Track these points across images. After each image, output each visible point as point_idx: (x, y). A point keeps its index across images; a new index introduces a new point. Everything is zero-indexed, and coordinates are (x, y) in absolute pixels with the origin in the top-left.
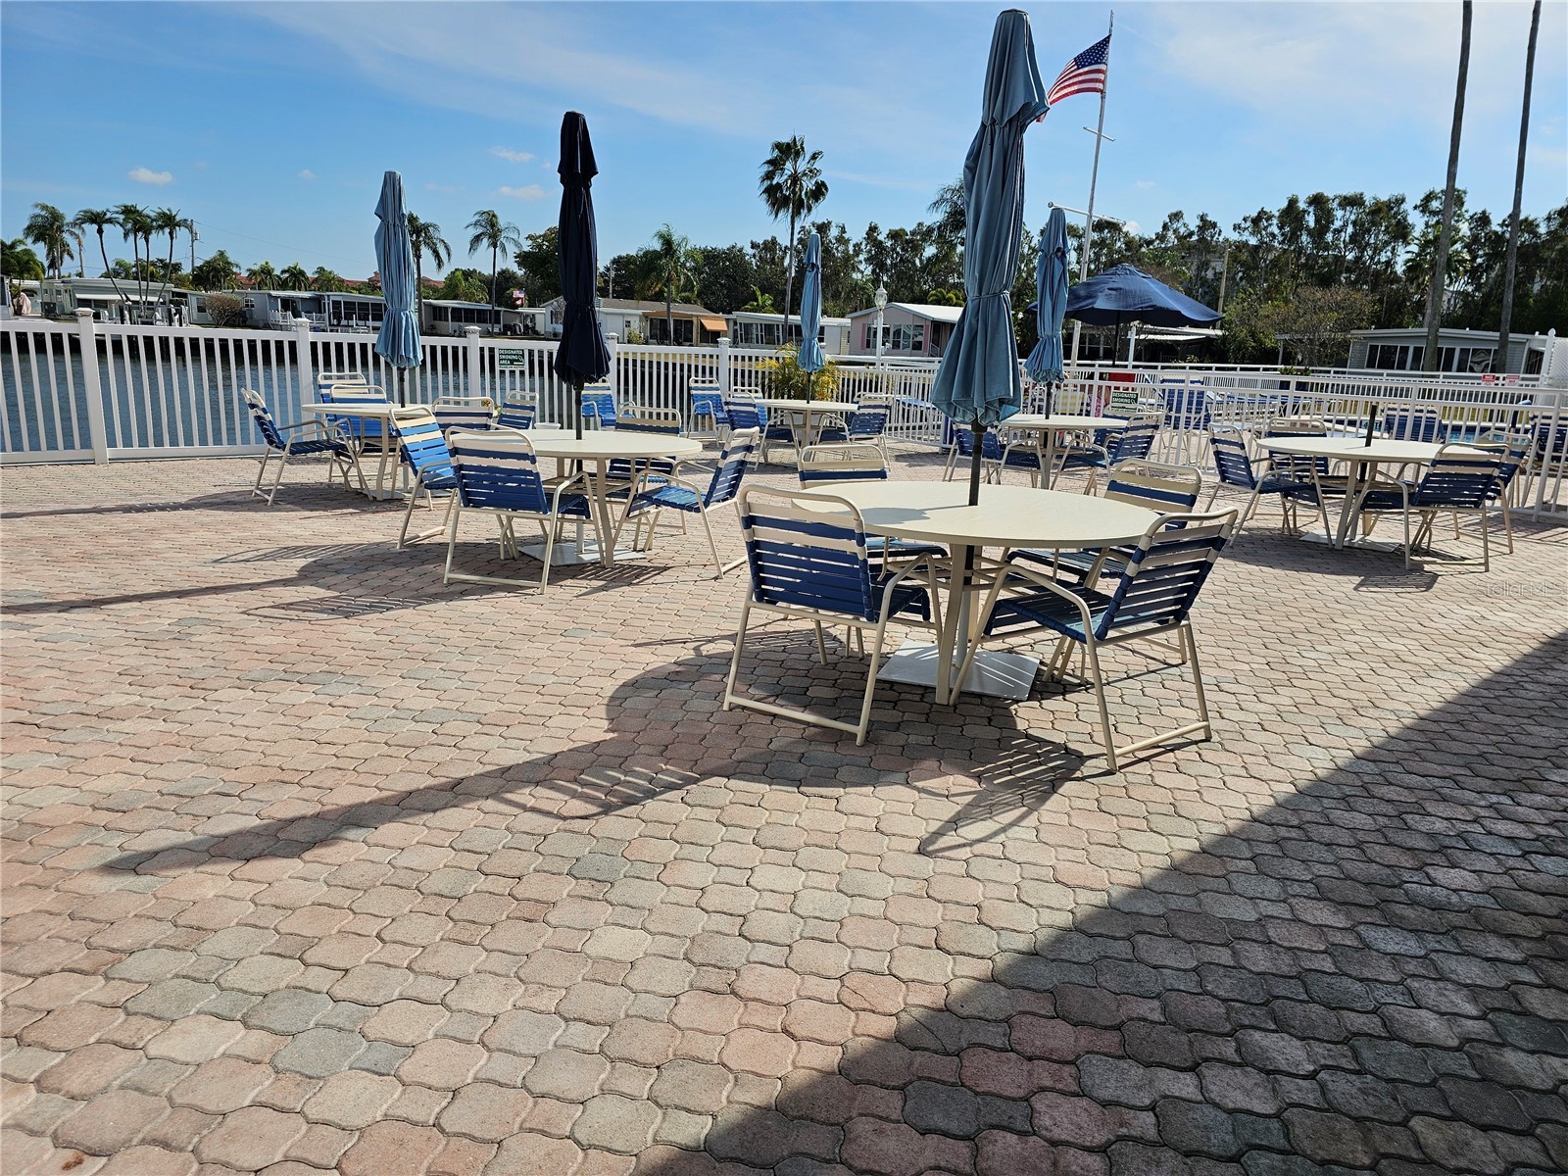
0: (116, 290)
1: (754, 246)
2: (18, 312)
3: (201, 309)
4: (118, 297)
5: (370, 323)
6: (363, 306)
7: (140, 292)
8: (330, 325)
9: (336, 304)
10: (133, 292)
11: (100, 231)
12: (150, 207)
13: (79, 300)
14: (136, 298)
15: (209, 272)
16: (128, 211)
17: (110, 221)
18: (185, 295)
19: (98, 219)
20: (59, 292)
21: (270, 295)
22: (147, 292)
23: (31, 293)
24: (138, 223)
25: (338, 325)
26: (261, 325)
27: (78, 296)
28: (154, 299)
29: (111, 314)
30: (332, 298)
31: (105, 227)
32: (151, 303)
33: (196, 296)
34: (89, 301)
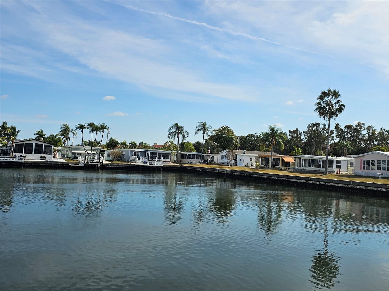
0: (84, 150)
1: (290, 132)
2: (54, 157)
3: (109, 156)
4: (84, 152)
5: (162, 160)
6: (160, 154)
7: (91, 150)
8: (149, 160)
9: (151, 153)
10: (89, 150)
11: (82, 131)
12: (98, 124)
13: (73, 153)
14: (90, 152)
15: (112, 144)
16: (91, 125)
17: (85, 128)
18: (104, 151)
19: (82, 127)
20: (67, 151)
21: (130, 151)
22: (94, 150)
23: (58, 151)
24: (94, 128)
25: (152, 160)
26: (127, 161)
27: (73, 152)
28: (95, 152)
29: (82, 157)
30: (150, 152)
31: (84, 130)
32: (94, 154)
33: (107, 151)
34: (76, 153)
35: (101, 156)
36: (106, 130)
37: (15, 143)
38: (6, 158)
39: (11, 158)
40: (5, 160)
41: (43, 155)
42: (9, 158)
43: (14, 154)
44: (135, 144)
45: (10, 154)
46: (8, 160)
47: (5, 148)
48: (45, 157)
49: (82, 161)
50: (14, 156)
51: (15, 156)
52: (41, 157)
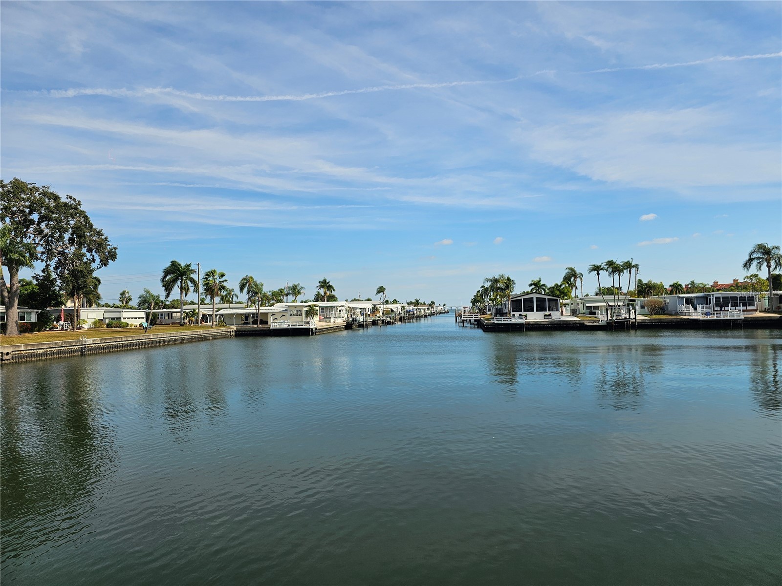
0: (604, 301)
2: (562, 314)
3: (642, 307)
4: (604, 304)
5: (742, 308)
6: (734, 299)
7: (614, 301)
8: (714, 311)
9: (718, 299)
10: (611, 301)
11: (598, 274)
12: (619, 261)
13: (587, 307)
14: (613, 304)
15: (646, 288)
16: (610, 263)
17: (602, 269)
18: (634, 301)
19: (597, 269)
20: (578, 304)
21: (679, 297)
22: (618, 300)
24: (615, 268)
25: (721, 310)
26: (673, 313)
27: (587, 305)
28: (620, 304)
29: (601, 312)
30: (715, 296)
31: (600, 272)
32: (619, 306)
33: (639, 301)
34: (591, 307)
35: (631, 308)
36: (633, 270)
37: (511, 298)
38: (503, 319)
39: (509, 318)
40: (503, 322)
41: (547, 313)
42: (507, 319)
43: (512, 313)
44: (680, 285)
45: (506, 313)
46: (506, 322)
47: (499, 307)
48: (550, 315)
49: (602, 318)
50: (511, 315)
51: (514, 315)
52: (545, 315)
